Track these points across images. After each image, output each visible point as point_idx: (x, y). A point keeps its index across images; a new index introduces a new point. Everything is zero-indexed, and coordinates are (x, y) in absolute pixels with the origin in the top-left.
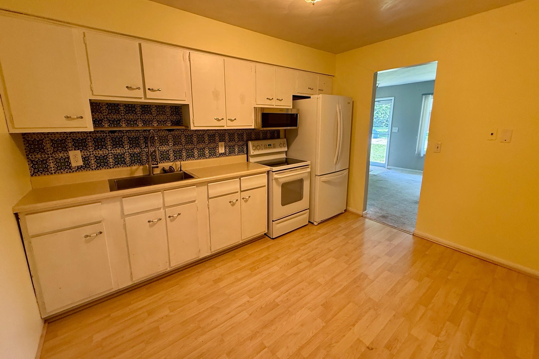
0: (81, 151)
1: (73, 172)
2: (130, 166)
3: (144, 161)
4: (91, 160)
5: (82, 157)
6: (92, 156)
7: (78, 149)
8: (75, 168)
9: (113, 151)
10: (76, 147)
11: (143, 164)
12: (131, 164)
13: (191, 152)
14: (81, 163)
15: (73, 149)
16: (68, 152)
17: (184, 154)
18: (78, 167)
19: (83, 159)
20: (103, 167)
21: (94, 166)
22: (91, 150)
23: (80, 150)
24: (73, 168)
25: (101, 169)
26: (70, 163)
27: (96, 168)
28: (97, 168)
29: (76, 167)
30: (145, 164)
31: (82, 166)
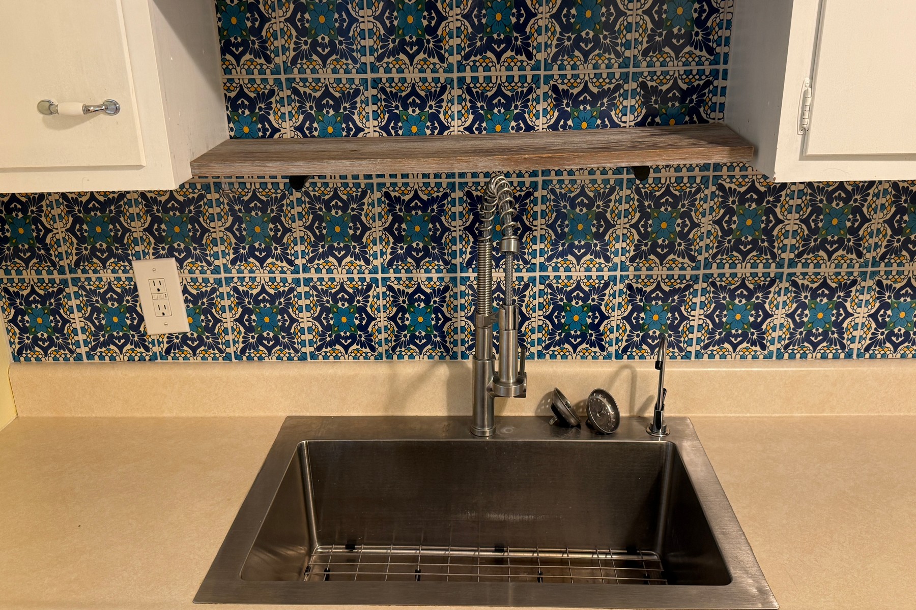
0: (180, 262)
1: (153, 358)
2: (389, 357)
3: (460, 336)
4: (223, 309)
5: (185, 291)
6: (225, 289)
7: (170, 254)
8: (159, 343)
9: (313, 275)
10: (159, 240)
11: (454, 357)
12: (394, 349)
13: (744, 310)
14: (180, 323)
15: (151, 251)
16: (130, 262)
17: (697, 317)
18: (170, 337)
19: (191, 306)
20: (269, 350)
21: (235, 342)
22: (220, 262)
23: (177, 259)
24: (153, 343)
25: (261, 359)
26: (141, 319)
27: (243, 351)
28: (246, 353)
29: (165, 340)
30: (464, 356)
31: (185, 336)
